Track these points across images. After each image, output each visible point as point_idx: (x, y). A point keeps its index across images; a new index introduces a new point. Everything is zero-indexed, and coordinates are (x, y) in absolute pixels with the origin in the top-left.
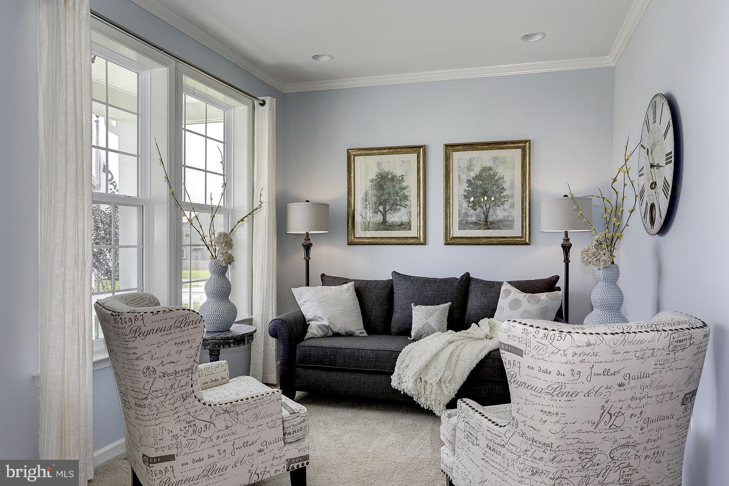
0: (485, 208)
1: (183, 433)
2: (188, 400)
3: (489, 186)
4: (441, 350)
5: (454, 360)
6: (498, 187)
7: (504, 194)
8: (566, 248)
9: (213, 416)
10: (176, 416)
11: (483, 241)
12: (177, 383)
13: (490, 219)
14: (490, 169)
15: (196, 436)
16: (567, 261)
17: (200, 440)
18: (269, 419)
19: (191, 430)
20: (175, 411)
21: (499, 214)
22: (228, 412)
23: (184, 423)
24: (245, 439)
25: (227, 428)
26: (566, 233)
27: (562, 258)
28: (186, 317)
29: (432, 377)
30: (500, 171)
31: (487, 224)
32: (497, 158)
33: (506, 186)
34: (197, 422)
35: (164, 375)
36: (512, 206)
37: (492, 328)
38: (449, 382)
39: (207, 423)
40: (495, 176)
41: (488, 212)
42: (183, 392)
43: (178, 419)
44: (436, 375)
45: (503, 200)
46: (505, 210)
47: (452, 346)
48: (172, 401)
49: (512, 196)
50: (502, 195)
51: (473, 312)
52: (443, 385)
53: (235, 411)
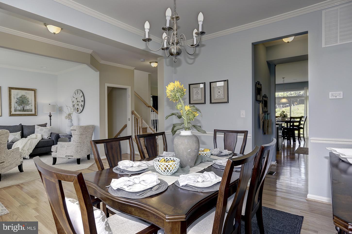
0: (23, 106)
3: (24, 100)
4: (27, 142)
5: (31, 144)
6: (27, 101)
7: (29, 102)
8: (50, 116)
11: (23, 115)
13: (25, 109)
14: (24, 95)
16: (50, 119)
21: (27, 107)
26: (50, 113)
27: (49, 119)
29: (26, 149)
30: (28, 96)
31: (24, 110)
32: (27, 93)
33: (29, 100)
36: (32, 106)
37: (36, 136)
38: (30, 149)
40: (26, 97)
41: (24, 107)
44: (27, 148)
45: (29, 104)
46: (29, 107)
47: (30, 141)
49: (32, 103)
50: (28, 103)
51: (26, 134)
52: (29, 150)
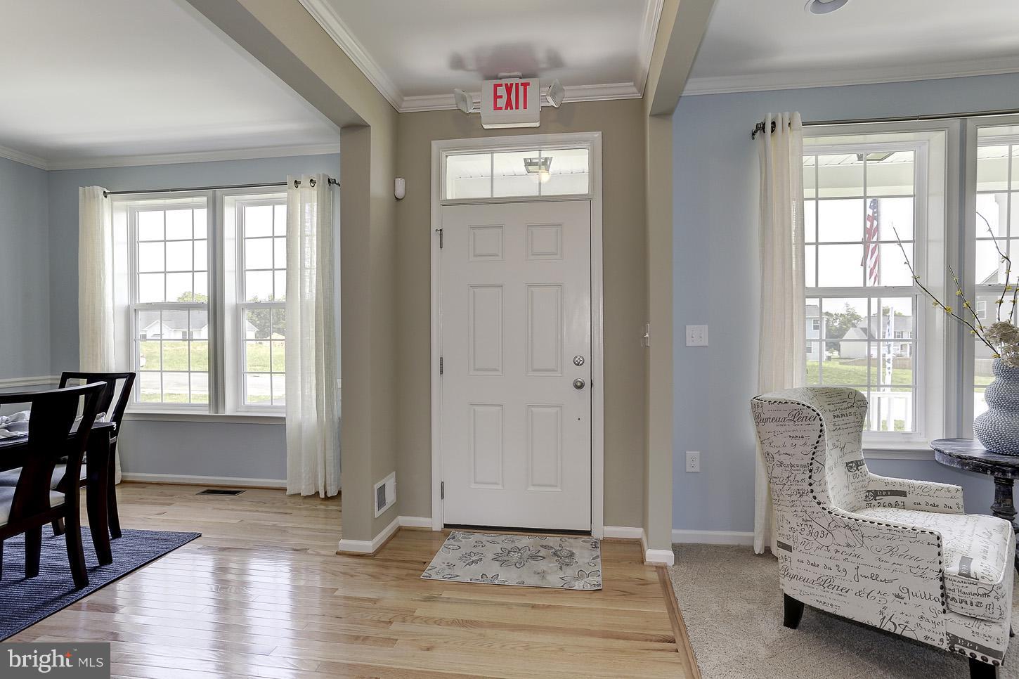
1: (799, 528)
2: (804, 498)
9: (832, 525)
10: (794, 509)
12: (793, 476)
15: (812, 539)
17: (816, 544)
18: (914, 564)
19: (807, 530)
20: (791, 504)
22: (850, 528)
23: (800, 521)
24: (876, 571)
25: (848, 546)
28: (799, 412)
34: (815, 525)
35: (781, 464)
39: (824, 530)
42: (800, 488)
43: (795, 513)
48: (789, 492)
53: (859, 532)
